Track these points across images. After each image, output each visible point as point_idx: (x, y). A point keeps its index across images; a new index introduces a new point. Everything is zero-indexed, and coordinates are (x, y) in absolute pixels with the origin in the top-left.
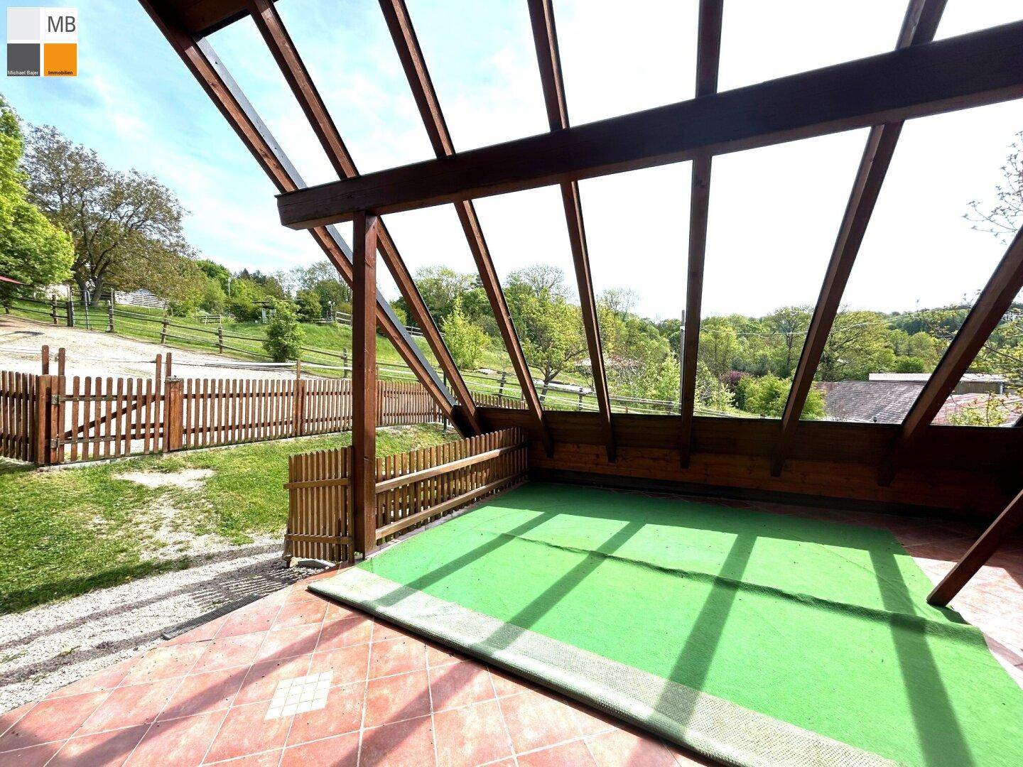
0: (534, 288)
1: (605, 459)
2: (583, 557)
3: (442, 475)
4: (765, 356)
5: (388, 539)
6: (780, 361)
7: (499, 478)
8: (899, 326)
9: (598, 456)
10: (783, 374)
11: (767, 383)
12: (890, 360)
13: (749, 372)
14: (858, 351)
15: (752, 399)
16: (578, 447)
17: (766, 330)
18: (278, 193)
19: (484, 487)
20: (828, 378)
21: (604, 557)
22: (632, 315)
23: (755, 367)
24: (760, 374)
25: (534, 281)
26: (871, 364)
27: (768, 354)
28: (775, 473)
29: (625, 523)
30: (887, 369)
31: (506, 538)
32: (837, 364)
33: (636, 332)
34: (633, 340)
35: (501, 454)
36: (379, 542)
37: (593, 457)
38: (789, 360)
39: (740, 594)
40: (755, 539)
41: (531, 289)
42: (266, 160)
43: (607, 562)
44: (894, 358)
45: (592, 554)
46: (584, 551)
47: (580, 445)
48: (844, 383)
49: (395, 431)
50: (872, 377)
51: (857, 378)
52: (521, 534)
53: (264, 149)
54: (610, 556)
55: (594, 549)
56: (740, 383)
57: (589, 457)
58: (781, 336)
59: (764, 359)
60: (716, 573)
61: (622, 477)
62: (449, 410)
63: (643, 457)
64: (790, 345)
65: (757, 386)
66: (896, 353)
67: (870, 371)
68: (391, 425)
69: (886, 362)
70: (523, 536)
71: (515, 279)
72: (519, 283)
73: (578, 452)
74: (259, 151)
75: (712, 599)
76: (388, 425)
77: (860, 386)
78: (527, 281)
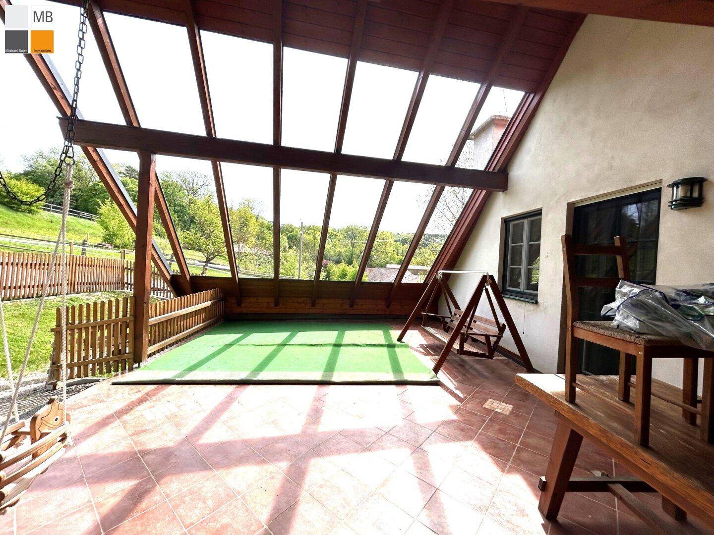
0: (184, 187)
1: (273, 305)
2: (275, 347)
3: (183, 315)
4: (341, 252)
5: (154, 353)
6: (348, 255)
7: (210, 319)
8: (399, 240)
9: (268, 303)
10: (350, 263)
11: (341, 267)
12: (395, 258)
13: (333, 261)
14: (382, 252)
15: (334, 276)
16: (257, 299)
17: (342, 237)
18: (60, 116)
19: (201, 325)
20: (371, 266)
21: (285, 345)
22: (262, 218)
23: (335, 258)
24: (338, 262)
25: (185, 181)
26: (388, 259)
27: (342, 251)
28: (351, 306)
29: (288, 334)
30: (394, 262)
31: (230, 345)
32: (374, 259)
33: (265, 230)
34: (263, 235)
35: (212, 304)
36: (150, 356)
37: (266, 304)
38: (352, 255)
39: (342, 348)
40: (345, 332)
41: (182, 187)
42: (55, 91)
43: (286, 347)
44: (397, 257)
45: (279, 345)
46: (275, 344)
47: (258, 298)
48: (377, 269)
49: (87, 297)
50: (388, 266)
51: (382, 267)
52: (238, 342)
53: (54, 84)
54: (288, 345)
55: (280, 343)
56: (328, 266)
57: (264, 304)
58: (349, 242)
59: (340, 254)
60: (333, 343)
61: (282, 314)
62: (169, 277)
63: (293, 302)
64: (353, 247)
65: (337, 269)
66: (397, 255)
67: (387, 263)
68: (84, 292)
69: (393, 259)
70: (240, 343)
71: (167, 176)
72: (171, 180)
73: (257, 302)
74: (50, 84)
75: (333, 351)
76: (80, 292)
77: (383, 270)
78: (178, 180)
